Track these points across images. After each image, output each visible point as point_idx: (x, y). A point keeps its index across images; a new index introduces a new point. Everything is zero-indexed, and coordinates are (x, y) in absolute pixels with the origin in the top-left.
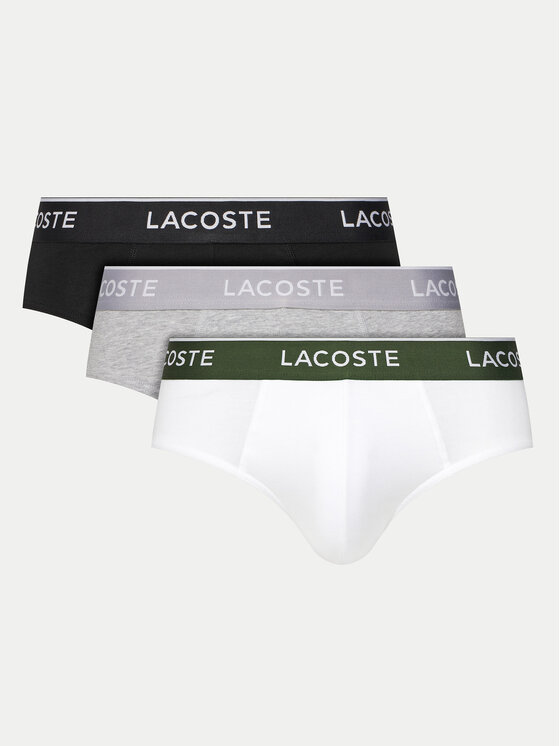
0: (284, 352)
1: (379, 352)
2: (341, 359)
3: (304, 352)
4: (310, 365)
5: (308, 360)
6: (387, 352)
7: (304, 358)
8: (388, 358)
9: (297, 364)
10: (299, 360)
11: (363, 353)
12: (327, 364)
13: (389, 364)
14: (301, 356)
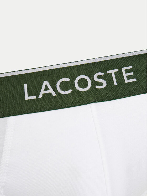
0: (26, 85)
1: (117, 70)
2: (83, 83)
3: (46, 83)
4: (54, 94)
5: (51, 91)
6: (123, 69)
7: (46, 89)
8: (125, 75)
9: (41, 96)
10: (43, 92)
11: (102, 74)
12: (70, 91)
13: (127, 81)
14: (43, 87)
